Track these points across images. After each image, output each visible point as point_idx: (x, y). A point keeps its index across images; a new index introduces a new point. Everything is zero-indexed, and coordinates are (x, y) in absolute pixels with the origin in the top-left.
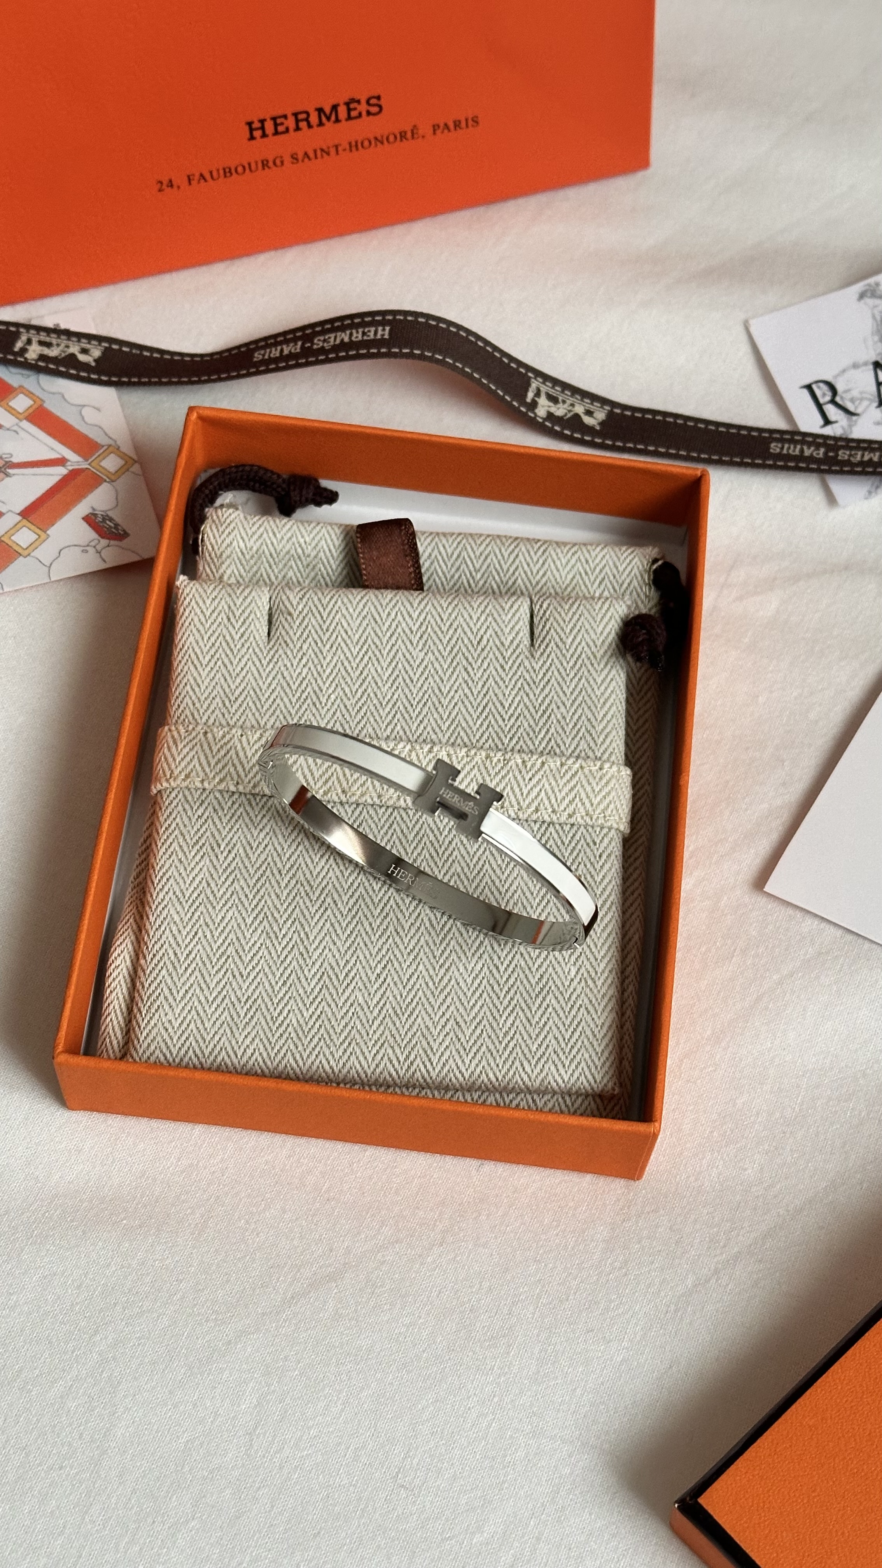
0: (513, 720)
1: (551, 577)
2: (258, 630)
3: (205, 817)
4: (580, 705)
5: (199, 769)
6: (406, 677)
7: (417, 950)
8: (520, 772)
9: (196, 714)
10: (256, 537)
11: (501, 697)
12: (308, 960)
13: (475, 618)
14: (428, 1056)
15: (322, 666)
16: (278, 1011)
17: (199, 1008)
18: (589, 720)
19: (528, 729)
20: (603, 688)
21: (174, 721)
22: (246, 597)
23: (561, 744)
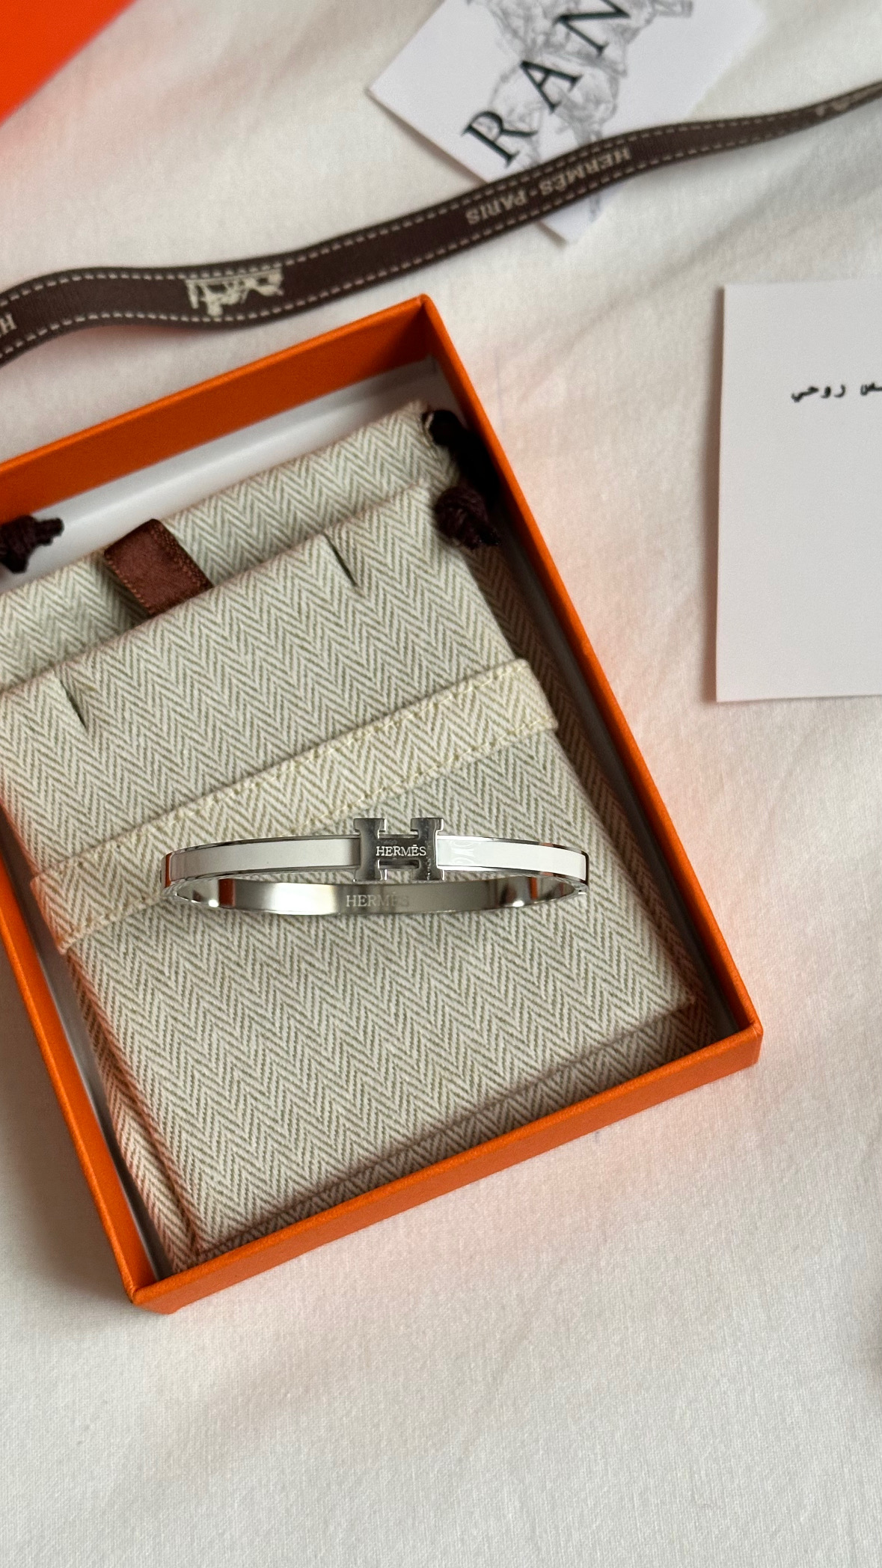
0: (379, 674)
1: (329, 492)
2: (69, 725)
3: (131, 950)
4: (437, 621)
5: (96, 906)
6: (247, 689)
7: (419, 967)
8: (418, 727)
9: (57, 847)
11: (354, 657)
12: (318, 1039)
13: (281, 589)
14: (491, 1070)
15: (156, 726)
16: (319, 1109)
17: (241, 1152)
18: (455, 632)
19: (399, 675)
20: (450, 591)
21: (40, 867)
22: (36, 697)
23: (442, 673)
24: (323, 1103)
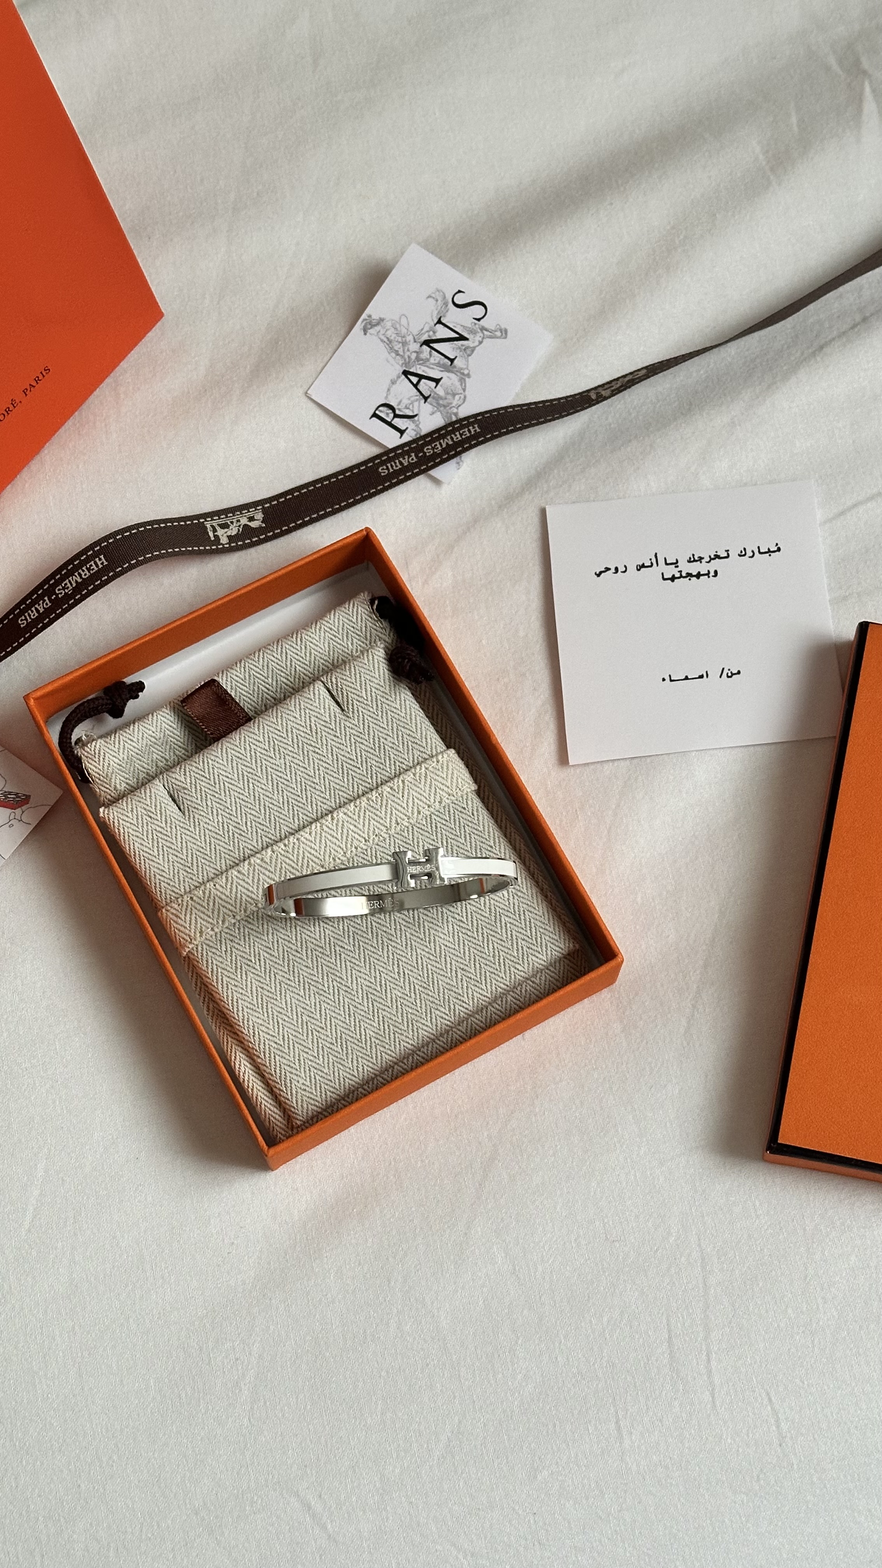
0: (364, 765)
1: (316, 653)
2: (173, 812)
3: (229, 949)
4: (397, 729)
5: (204, 923)
6: (283, 781)
7: (409, 942)
8: (394, 796)
9: (174, 889)
10: (121, 751)
11: (348, 755)
13: (298, 716)
14: (460, 1000)
15: (228, 808)
16: (358, 1034)
17: (314, 1064)
18: (409, 735)
19: (377, 764)
20: (403, 710)
21: (164, 903)
22: (150, 796)
23: (403, 761)
24: (360, 1030)
